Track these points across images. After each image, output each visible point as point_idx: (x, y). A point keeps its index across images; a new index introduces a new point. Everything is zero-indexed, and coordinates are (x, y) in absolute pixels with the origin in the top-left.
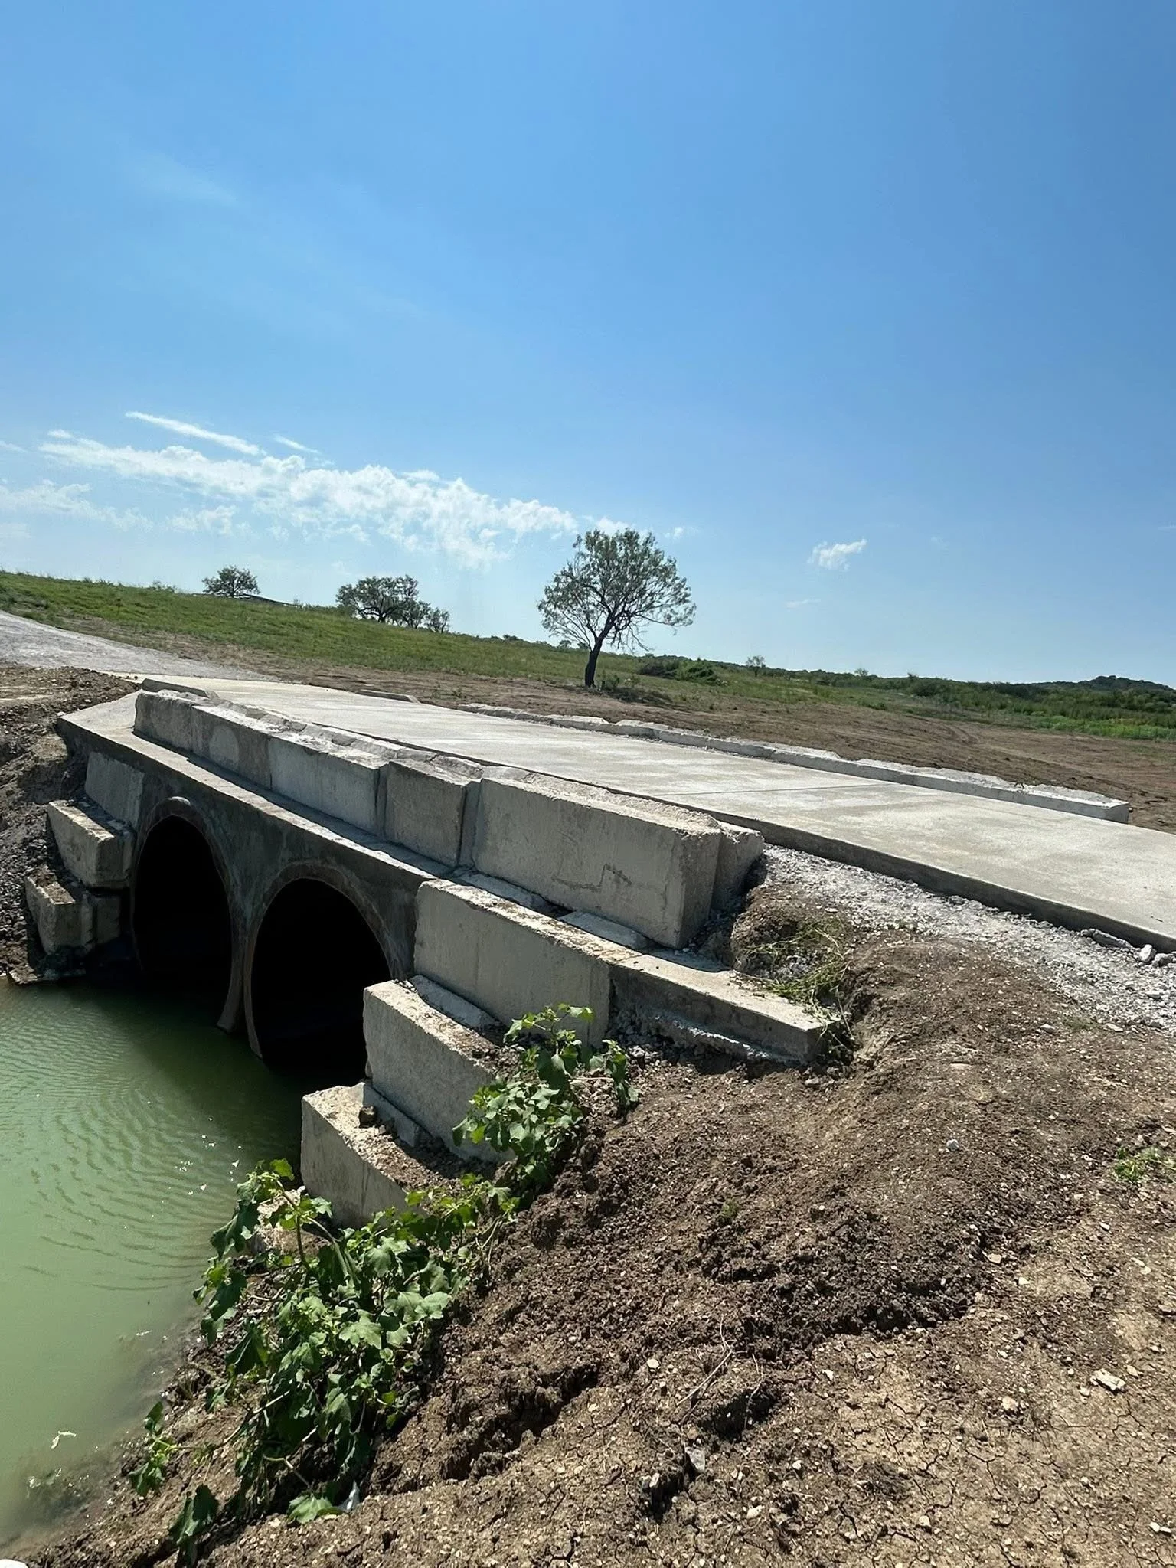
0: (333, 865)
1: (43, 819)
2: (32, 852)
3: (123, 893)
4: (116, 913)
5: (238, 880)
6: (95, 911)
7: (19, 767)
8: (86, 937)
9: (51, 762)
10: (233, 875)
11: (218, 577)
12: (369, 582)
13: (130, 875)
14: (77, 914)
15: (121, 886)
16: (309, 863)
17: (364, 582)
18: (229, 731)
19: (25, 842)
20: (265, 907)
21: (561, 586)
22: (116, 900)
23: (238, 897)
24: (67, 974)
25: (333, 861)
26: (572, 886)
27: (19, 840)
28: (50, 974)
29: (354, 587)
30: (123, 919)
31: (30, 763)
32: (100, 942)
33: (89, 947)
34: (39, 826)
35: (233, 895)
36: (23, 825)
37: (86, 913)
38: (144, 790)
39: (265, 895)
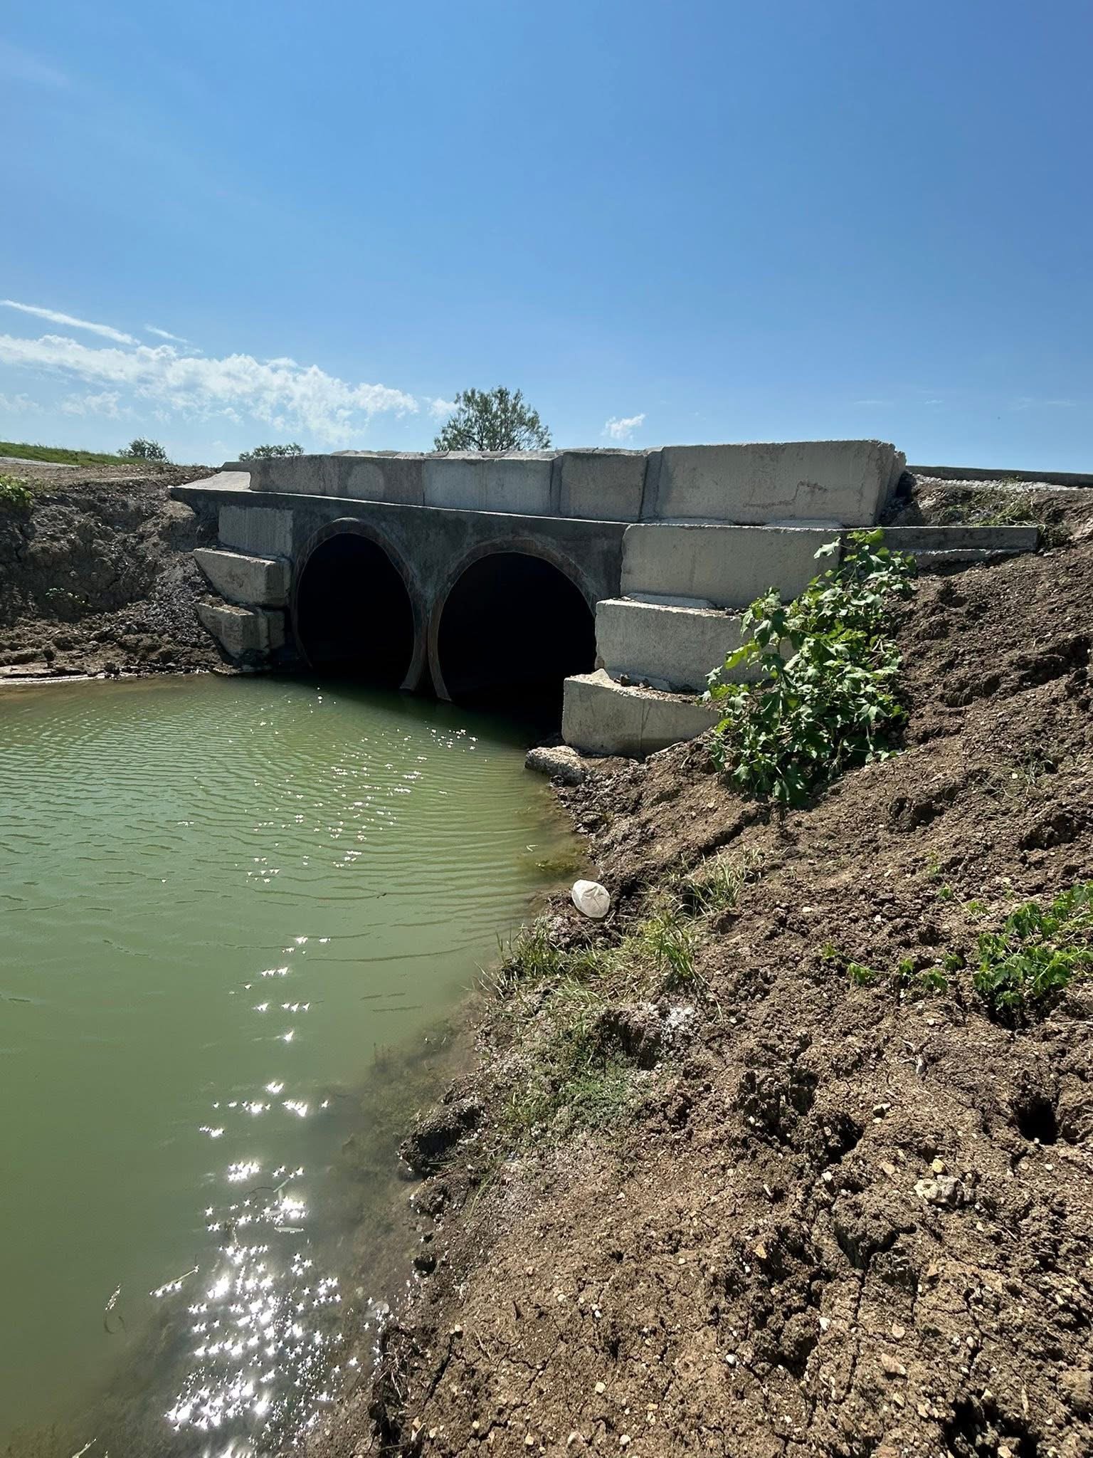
0: (526, 536)
1: (193, 561)
2: (194, 586)
3: (285, 610)
4: (282, 624)
5: (416, 571)
6: (269, 622)
7: (156, 525)
8: (264, 642)
9: (184, 519)
10: (412, 569)
11: (130, 448)
12: (263, 449)
13: (290, 594)
14: (256, 623)
15: (282, 604)
16: (497, 541)
17: (259, 450)
18: (371, 467)
19: (185, 579)
20: (451, 586)
21: (448, 436)
22: (281, 614)
23: (418, 585)
24: (259, 669)
25: (526, 533)
26: (764, 507)
27: (180, 577)
28: (246, 668)
29: (251, 454)
30: (288, 628)
31: (165, 521)
32: (274, 647)
33: (267, 650)
34: (191, 568)
35: (412, 583)
36: (178, 567)
37: (262, 623)
38: (294, 525)
39: (450, 576)
